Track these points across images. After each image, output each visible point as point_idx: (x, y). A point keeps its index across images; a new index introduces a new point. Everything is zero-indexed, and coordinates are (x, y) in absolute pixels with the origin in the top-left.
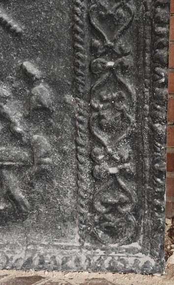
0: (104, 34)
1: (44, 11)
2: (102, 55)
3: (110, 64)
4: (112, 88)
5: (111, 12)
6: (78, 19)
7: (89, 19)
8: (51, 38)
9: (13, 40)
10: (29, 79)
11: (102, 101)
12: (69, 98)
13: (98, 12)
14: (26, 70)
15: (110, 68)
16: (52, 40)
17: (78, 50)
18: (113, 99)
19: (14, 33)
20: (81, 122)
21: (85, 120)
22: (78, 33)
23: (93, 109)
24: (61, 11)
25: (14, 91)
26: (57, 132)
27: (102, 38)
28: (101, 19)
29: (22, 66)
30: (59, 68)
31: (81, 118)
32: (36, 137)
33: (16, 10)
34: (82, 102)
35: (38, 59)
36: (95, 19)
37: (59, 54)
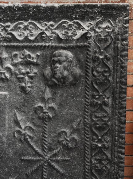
0: (97, 177)
1: (73, 165)
5: (100, 169)
6: (87, 170)
7: (91, 170)
8: (75, 176)
9: (60, 175)
13: (95, 168)
16: (76, 177)
19: (61, 173)
24: (80, 166)
28: (96, 171)
33: (61, 164)
36: (93, 170)
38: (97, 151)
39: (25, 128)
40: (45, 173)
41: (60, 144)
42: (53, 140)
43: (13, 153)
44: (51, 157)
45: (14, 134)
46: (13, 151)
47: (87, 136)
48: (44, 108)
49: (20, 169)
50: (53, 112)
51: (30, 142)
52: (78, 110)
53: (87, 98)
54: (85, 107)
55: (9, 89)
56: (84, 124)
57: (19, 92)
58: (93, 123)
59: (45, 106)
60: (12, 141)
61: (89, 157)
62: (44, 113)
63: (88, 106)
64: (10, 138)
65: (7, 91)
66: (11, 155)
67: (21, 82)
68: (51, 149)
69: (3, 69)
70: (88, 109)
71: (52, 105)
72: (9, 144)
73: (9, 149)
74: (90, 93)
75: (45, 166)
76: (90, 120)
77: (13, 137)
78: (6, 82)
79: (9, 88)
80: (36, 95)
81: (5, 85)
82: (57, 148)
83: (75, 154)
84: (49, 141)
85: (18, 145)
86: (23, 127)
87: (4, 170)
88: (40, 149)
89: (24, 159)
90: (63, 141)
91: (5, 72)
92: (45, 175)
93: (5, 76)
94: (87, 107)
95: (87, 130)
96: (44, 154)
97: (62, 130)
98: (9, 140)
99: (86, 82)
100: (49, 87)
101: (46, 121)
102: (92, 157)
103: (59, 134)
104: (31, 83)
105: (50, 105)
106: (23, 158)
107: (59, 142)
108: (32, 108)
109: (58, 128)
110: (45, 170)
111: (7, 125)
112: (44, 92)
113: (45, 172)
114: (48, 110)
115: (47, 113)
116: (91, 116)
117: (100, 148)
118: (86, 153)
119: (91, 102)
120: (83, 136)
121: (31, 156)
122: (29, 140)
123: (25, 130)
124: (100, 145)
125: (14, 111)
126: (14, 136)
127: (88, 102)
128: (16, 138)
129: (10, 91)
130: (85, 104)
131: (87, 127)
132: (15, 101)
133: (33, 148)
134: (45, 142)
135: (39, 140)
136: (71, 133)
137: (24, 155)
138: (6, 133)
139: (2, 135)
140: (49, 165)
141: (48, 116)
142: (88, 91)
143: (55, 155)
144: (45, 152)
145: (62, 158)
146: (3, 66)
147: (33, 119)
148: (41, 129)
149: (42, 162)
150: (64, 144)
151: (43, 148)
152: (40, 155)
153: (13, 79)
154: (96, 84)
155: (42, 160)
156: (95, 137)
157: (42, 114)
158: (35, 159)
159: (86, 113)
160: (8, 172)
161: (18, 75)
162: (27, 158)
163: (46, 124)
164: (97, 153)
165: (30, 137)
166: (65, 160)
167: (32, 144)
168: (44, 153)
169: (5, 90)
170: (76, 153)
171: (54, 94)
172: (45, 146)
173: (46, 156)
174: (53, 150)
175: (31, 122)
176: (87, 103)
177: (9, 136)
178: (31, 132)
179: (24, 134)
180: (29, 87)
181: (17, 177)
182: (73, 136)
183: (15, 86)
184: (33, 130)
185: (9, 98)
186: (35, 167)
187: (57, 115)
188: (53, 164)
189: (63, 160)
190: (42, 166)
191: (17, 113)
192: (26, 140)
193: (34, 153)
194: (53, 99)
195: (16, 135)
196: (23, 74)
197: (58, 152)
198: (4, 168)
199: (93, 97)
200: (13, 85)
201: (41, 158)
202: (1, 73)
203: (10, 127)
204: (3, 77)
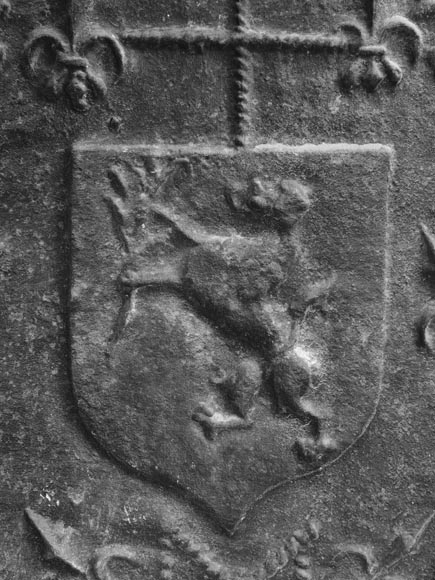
43: (414, 419)
45: (420, 333)
46: (413, 410)
55: (396, 130)
60: (408, 363)
64: (399, 351)
65: (391, 138)
66: (402, 430)
69: (375, 37)
72: (396, 381)
73: (396, 402)
77: (414, 347)
78: (385, 99)
79: (396, 125)
81: (378, 112)
87: (373, 497)
91: (383, 47)
93: (387, 69)
98: (393, 360)
111: (387, 293)
125: (420, 228)
126: (421, 343)
128: (429, 350)
129: (401, 140)
132: (426, 184)
138: (385, 327)
139: (369, 338)
146: (376, 25)
153: (418, 81)
160: (391, 505)
169: (380, 135)
177: (397, 345)
181: (430, 524)
183: (427, 114)
185: (400, 171)
195: (428, 337)
198: (370, 488)
200: (417, 112)
202: (369, 55)
203: (400, 304)
204: (377, 70)
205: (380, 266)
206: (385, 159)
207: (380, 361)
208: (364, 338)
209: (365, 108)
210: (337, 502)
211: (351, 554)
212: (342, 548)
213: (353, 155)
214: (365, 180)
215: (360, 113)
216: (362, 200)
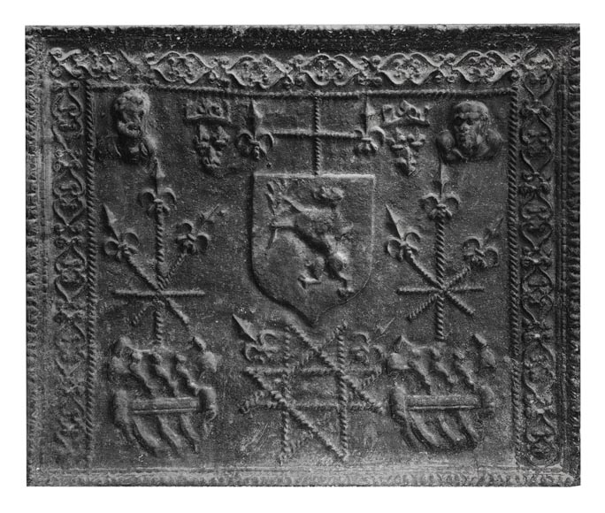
0: (533, 316)
1: (490, 299)
2: (531, 330)
3: (537, 336)
4: (538, 352)
5: (538, 302)
6: (514, 305)
7: (521, 305)
9: (467, 318)
10: (479, 346)
11: (532, 361)
12: (507, 359)
13: (528, 301)
14: (478, 341)
15: (538, 340)
16: (495, 319)
17: (515, 326)
18: (540, 360)
19: (468, 314)
20: (516, 376)
21: (520, 375)
22: (515, 315)
23: (524, 367)
24: (501, 299)
25: (468, 354)
26: (498, 383)
27: (531, 318)
28: (531, 305)
29: (474, 337)
30: (500, 337)
31: (516, 373)
32: (483, 387)
33: (469, 298)
34: (517, 362)
35: (485, 331)
36: (526, 305)
37: (500, 328)
38: (531, 272)
39: (406, 235)
40: (441, 315)
41: (466, 263)
42: (454, 255)
43: (384, 281)
44: (451, 286)
45: (386, 247)
46: (384, 278)
47: (515, 246)
48: (438, 201)
49: (395, 309)
50: (454, 207)
51: (415, 261)
52: (497, 202)
53: (513, 181)
54: (510, 197)
55: (376, 168)
56: (508, 225)
57: (394, 174)
58: (524, 223)
59: (440, 197)
60: (382, 259)
61: (518, 282)
62: (439, 208)
63: (514, 194)
65: (374, 172)
66: (380, 286)
67: (397, 156)
68: (450, 272)
69: (367, 135)
70: (514, 200)
71: (452, 194)
72: (377, 266)
73: (377, 274)
74: (517, 173)
75: (441, 301)
76: (517, 219)
77: (384, 253)
78: (372, 158)
80: (424, 180)
81: (369, 162)
82: (461, 269)
83: (493, 278)
84: (448, 258)
85: (393, 267)
86: (402, 235)
87: (369, 312)
88: (431, 272)
89: (403, 292)
90: (472, 256)
91: (370, 139)
92: (441, 318)
93: (371, 147)
94: (512, 195)
95: (513, 237)
96: (440, 281)
97: (471, 237)
98: (376, 258)
99: (510, 153)
100: (445, 164)
101: (442, 224)
102: (522, 281)
103: (465, 244)
104: (416, 157)
105: (449, 195)
106: (401, 289)
107: (465, 258)
108: (416, 201)
109: (462, 234)
110: (441, 309)
111: (373, 232)
112: (439, 173)
113: (441, 312)
114: (444, 203)
115: (444, 208)
116: (520, 211)
117: (537, 265)
118: (513, 276)
119: (519, 188)
120: (507, 247)
121: (415, 286)
122: (413, 257)
123: (405, 240)
124: (536, 261)
125: (386, 206)
126: (386, 251)
127: (514, 188)
128: (390, 254)
129: (378, 173)
130: (510, 191)
131: (514, 231)
132: (387, 190)
133: (419, 271)
134: (440, 259)
135: (429, 256)
136: (487, 242)
137: (402, 284)
138: (372, 245)
139: (366, 249)
140: (449, 299)
141: (447, 214)
142: (514, 169)
143: (458, 282)
144: (442, 277)
145: (470, 288)
146: (368, 130)
147: (419, 220)
148: (431, 238)
149: (436, 295)
150: (475, 261)
151: (437, 271)
152: (431, 283)
153: (384, 150)
154: (528, 156)
155: (436, 292)
156: (527, 248)
157: (434, 211)
158: (423, 290)
159: (512, 207)
160: (376, 316)
161: (393, 144)
162: (409, 290)
163: (441, 229)
164: (531, 275)
165: (414, 251)
166: (475, 291)
167: (417, 264)
168: (440, 278)
169: (370, 171)
170: (495, 276)
171: (455, 175)
172: (442, 267)
173: (442, 283)
174: (455, 273)
175: (415, 226)
176: (512, 189)
177: (377, 252)
178: (415, 244)
179: (404, 247)
180: (413, 164)
181: (390, 323)
182: (489, 247)
183: (388, 163)
184: (418, 239)
185: (377, 184)
186: (423, 305)
187: (460, 212)
188: (454, 297)
189: (472, 290)
190: (435, 303)
191: (391, 211)
192: (407, 256)
193: (421, 280)
194: (453, 184)
195: (389, 249)
196: (402, 142)
197: (464, 276)
198: (367, 309)
199: (523, 178)
200: (384, 162)
201: (433, 288)
202: (365, 142)
203: (379, 236)
204: (368, 147)
205: (370, 221)
206: (372, 180)
207: (370, 258)
208: (364, 249)
209: (364, 161)
210: (355, 314)
211: (360, 335)
212: (356, 333)
213: (359, 179)
214: (364, 189)
215: (362, 162)
216: (363, 196)
